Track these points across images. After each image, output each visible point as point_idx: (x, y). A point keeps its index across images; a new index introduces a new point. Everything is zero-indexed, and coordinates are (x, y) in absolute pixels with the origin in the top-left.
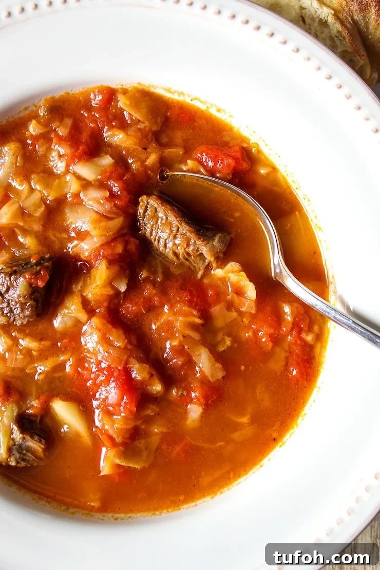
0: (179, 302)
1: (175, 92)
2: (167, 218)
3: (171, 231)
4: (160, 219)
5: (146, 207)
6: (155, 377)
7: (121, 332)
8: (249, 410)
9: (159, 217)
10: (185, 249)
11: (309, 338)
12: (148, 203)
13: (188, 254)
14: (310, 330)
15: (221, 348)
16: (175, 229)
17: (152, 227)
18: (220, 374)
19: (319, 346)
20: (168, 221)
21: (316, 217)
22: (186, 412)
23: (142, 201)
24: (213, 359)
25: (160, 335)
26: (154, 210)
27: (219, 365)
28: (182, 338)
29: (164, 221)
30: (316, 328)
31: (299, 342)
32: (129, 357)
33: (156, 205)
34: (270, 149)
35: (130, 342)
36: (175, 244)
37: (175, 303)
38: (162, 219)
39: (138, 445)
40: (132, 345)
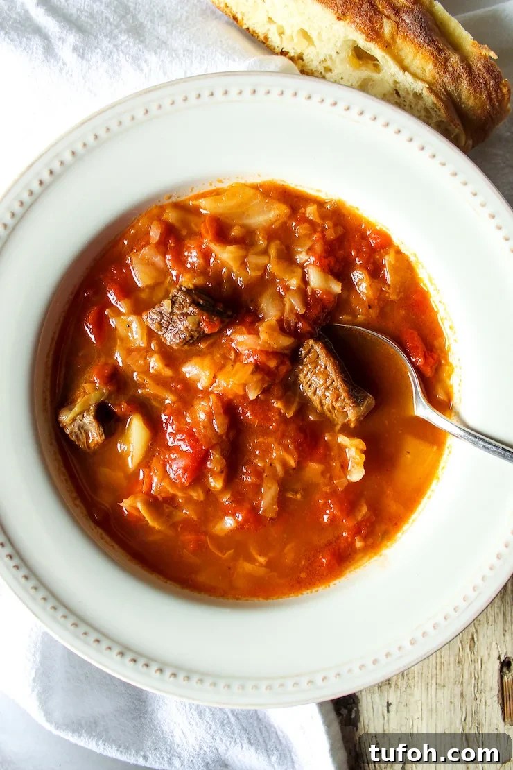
0: (291, 438)
1: (435, 285)
2: (326, 367)
3: (326, 382)
4: (319, 367)
5: (310, 350)
6: (223, 475)
7: (227, 421)
8: (271, 555)
9: (319, 364)
10: (332, 402)
11: (359, 544)
12: (312, 347)
13: (333, 407)
14: (365, 538)
15: (290, 495)
16: (329, 382)
17: (309, 371)
18: (271, 515)
19: (361, 555)
20: (326, 371)
21: (443, 468)
22: (222, 518)
23: (308, 343)
24: (276, 500)
25: (255, 449)
26: (316, 356)
27: (275, 507)
28: (268, 465)
29: (322, 370)
30: (370, 541)
31: (350, 540)
32: (217, 444)
33: (319, 352)
34: (459, 391)
35: (227, 434)
36: (324, 395)
37: (287, 436)
38: (321, 367)
39: (165, 508)
40: (227, 438)
